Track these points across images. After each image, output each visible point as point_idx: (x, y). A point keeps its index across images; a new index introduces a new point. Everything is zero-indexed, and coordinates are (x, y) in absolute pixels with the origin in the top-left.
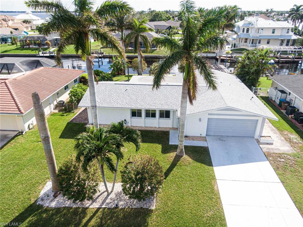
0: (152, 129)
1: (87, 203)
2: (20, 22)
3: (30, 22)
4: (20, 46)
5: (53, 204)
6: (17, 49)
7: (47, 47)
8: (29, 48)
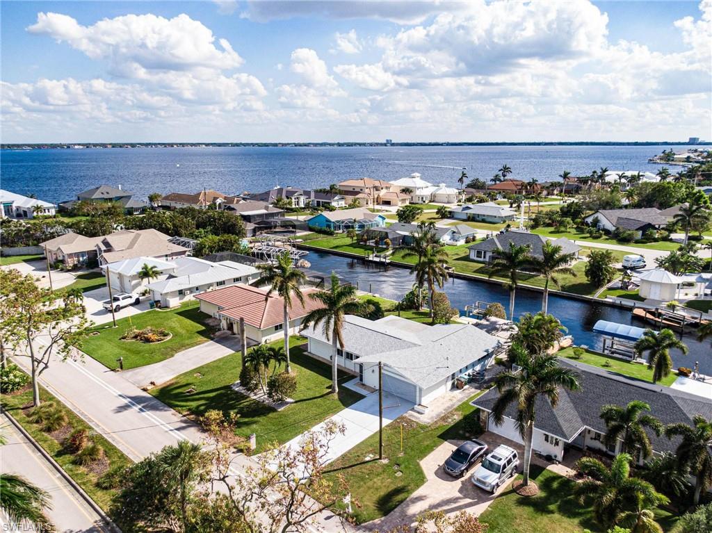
0: (347, 371)
1: (252, 394)
2: (398, 191)
3: (411, 191)
4: (356, 241)
5: (236, 389)
6: (351, 245)
7: (385, 246)
8: (365, 245)
